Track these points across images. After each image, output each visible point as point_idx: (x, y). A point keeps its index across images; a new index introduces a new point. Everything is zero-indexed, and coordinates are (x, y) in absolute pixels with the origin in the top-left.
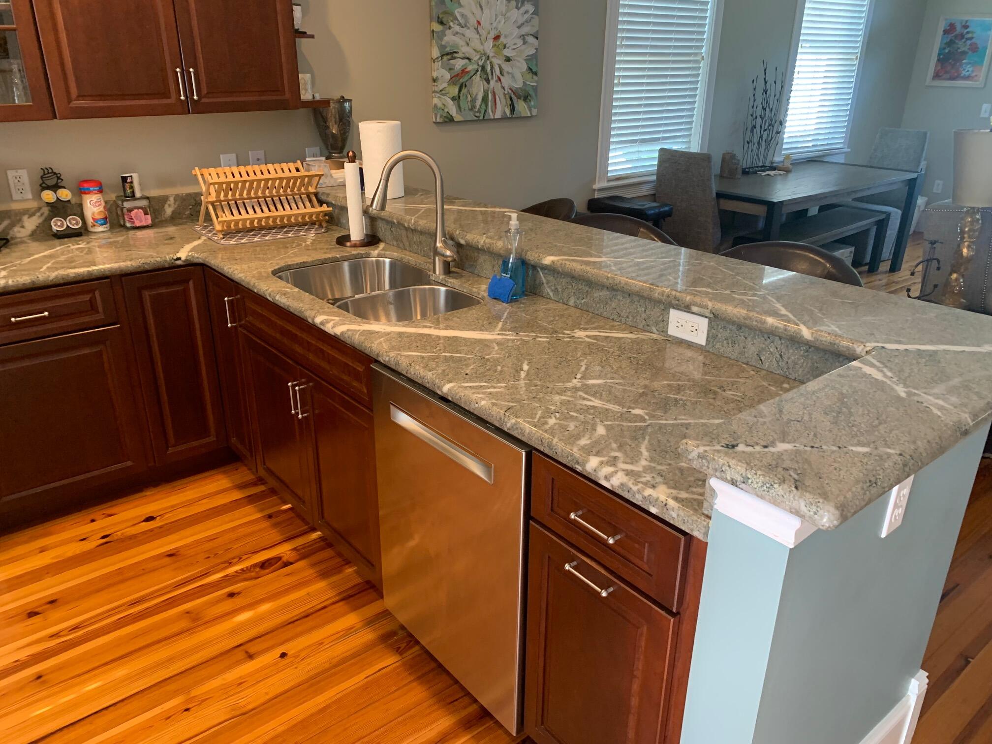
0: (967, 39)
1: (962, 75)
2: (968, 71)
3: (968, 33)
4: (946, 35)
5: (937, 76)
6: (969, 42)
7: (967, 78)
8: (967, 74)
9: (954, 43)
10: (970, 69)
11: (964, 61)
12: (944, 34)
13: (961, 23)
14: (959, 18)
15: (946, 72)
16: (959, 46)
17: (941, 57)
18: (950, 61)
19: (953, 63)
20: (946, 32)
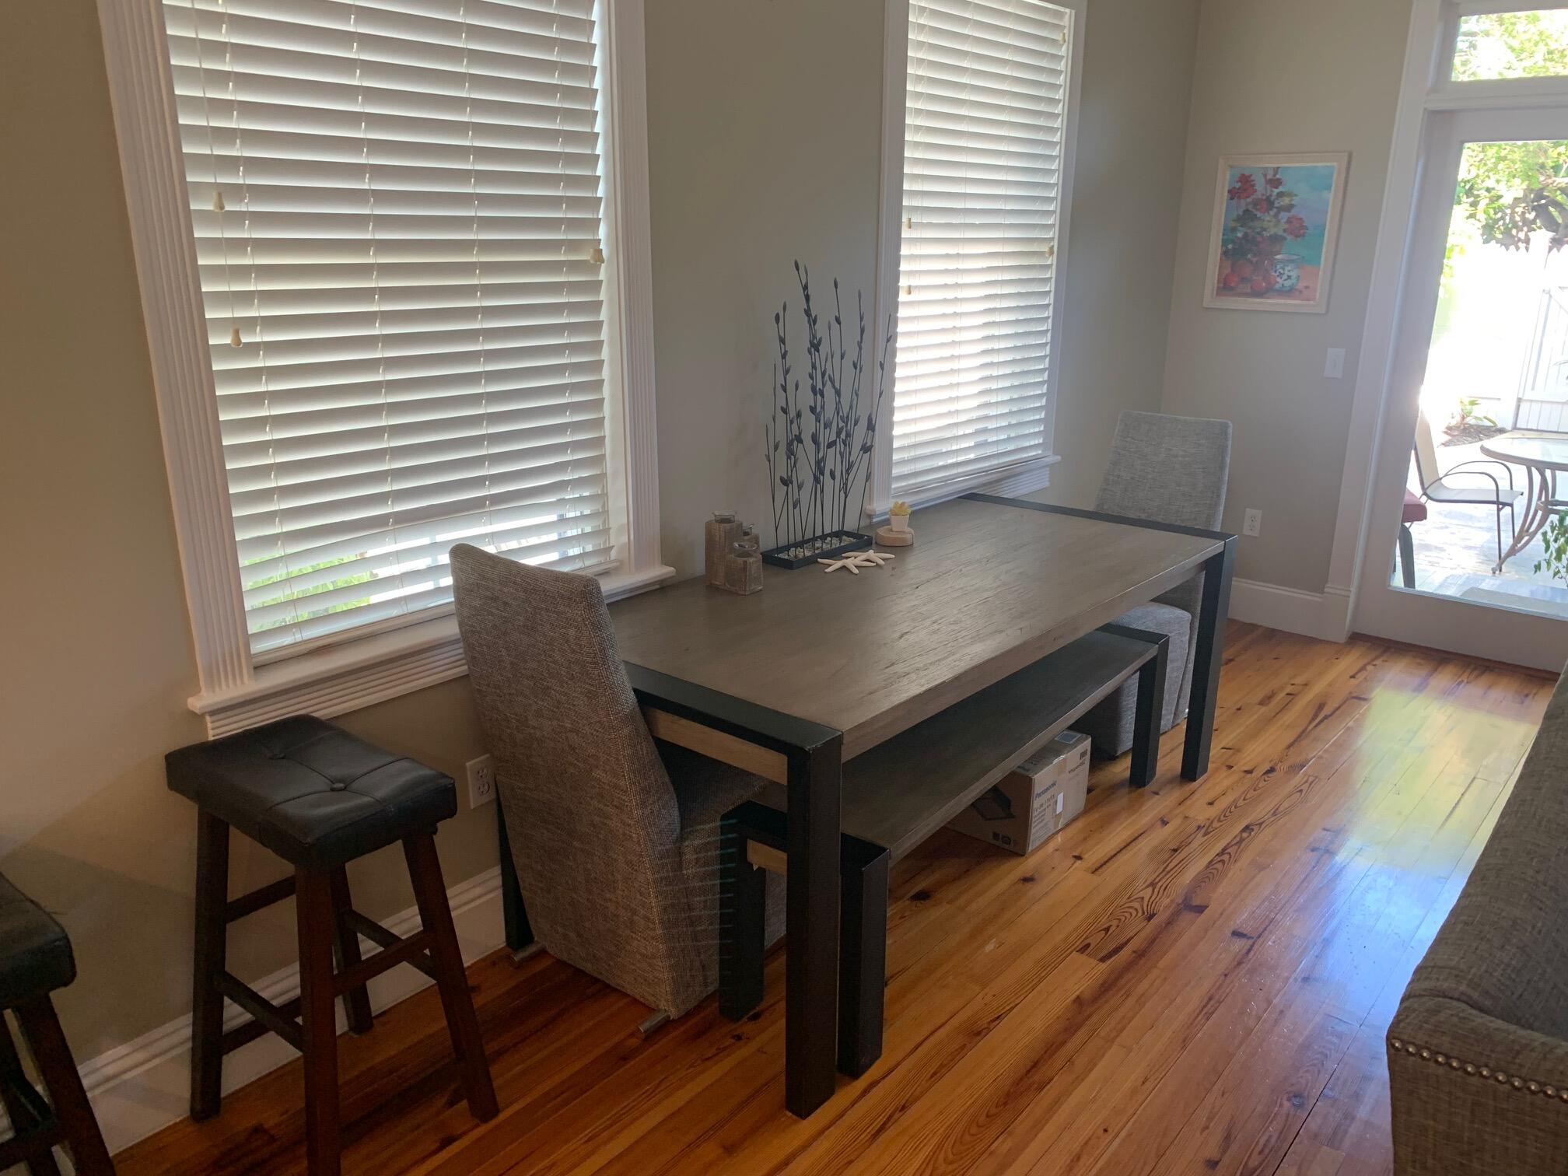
0: (1280, 209)
1: (1277, 286)
2: (1289, 277)
3: (1281, 195)
4: (1234, 201)
5: (1225, 287)
6: (1284, 216)
7: (1290, 292)
8: (1288, 283)
9: (1254, 218)
10: (1294, 274)
11: (1278, 257)
12: (1232, 199)
13: (1265, 176)
14: (1259, 164)
15: (1243, 280)
16: (1265, 224)
17: (1230, 246)
18: (1249, 256)
19: (1254, 260)
20: (1233, 194)
